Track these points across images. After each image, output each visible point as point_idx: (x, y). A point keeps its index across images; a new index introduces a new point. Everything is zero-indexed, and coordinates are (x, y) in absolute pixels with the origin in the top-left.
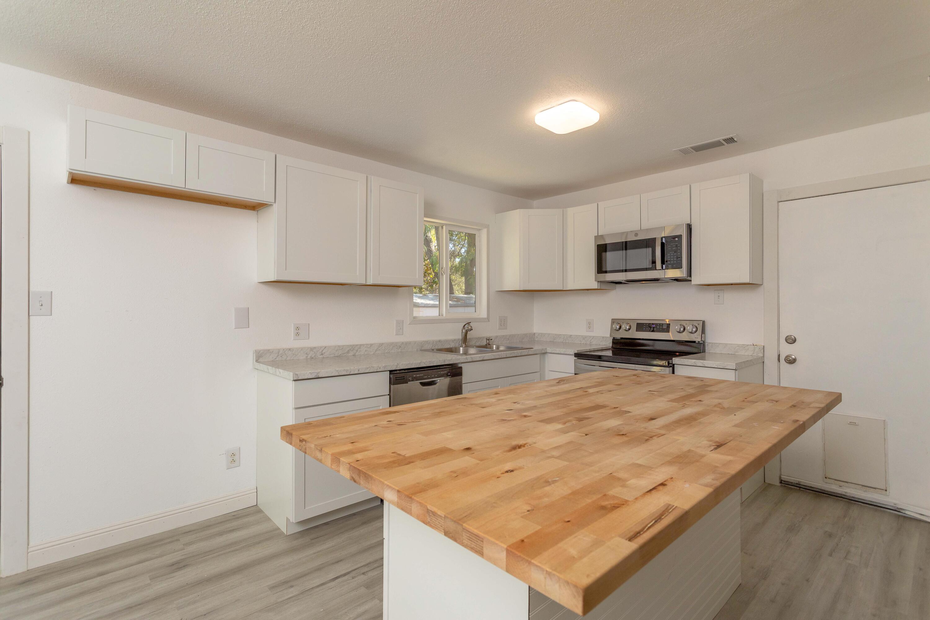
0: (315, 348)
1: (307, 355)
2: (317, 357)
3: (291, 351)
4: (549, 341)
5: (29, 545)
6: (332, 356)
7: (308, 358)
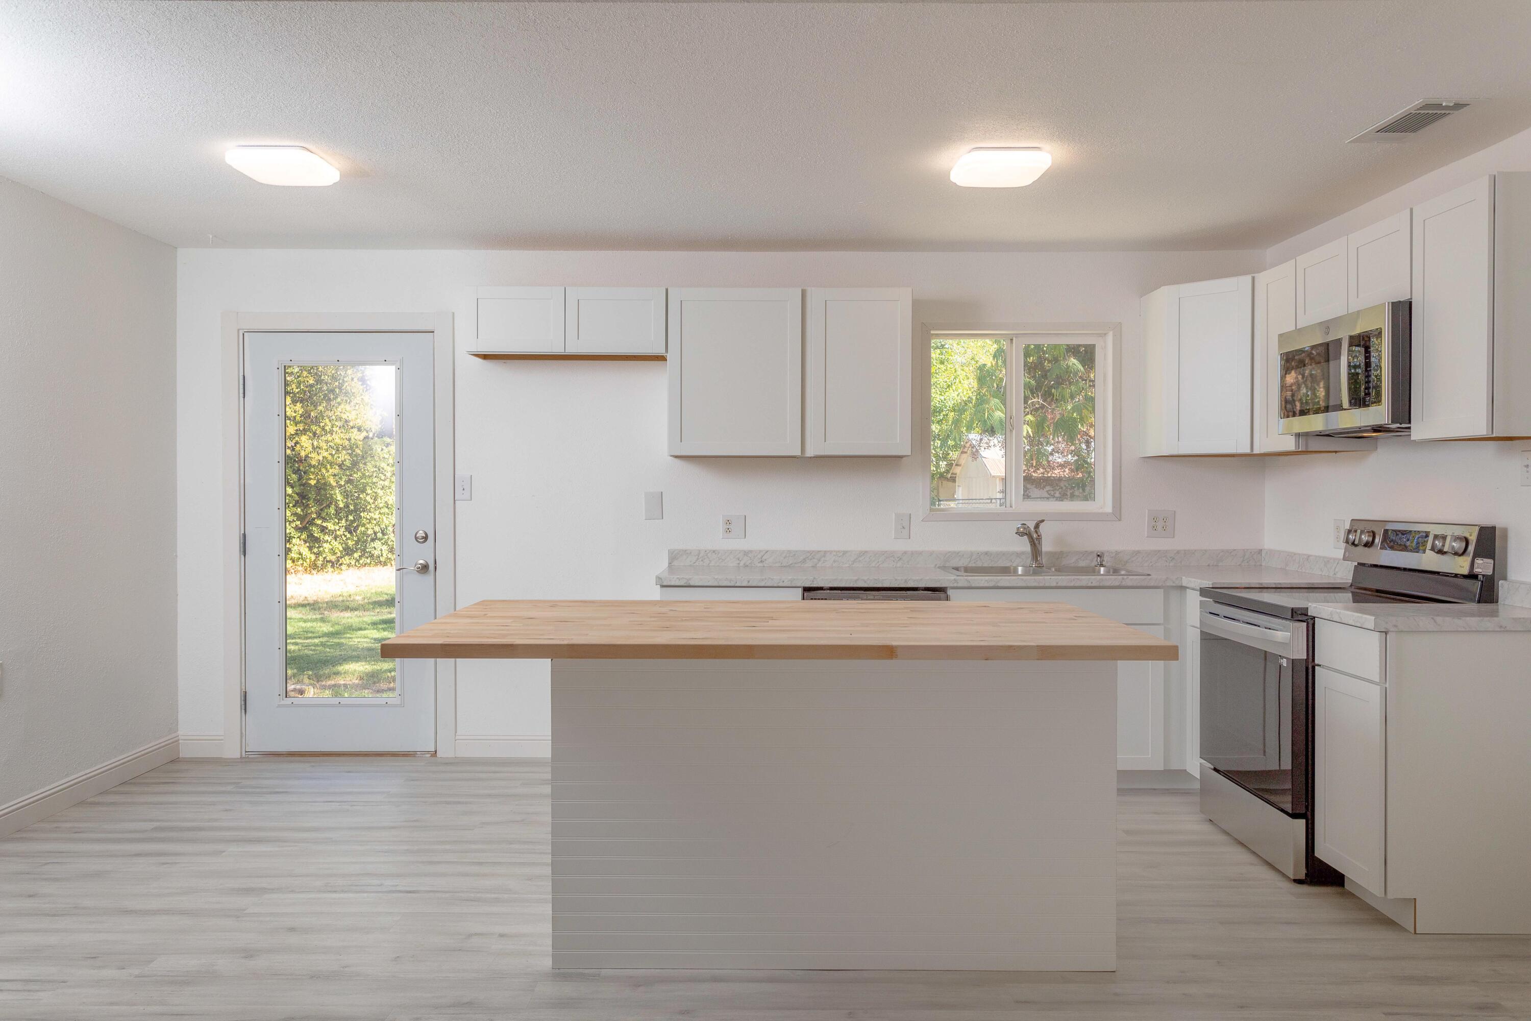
0: (751, 551)
1: (738, 562)
2: (754, 564)
3: (716, 554)
4: (1280, 567)
5: (457, 732)
6: (777, 565)
7: (740, 565)
